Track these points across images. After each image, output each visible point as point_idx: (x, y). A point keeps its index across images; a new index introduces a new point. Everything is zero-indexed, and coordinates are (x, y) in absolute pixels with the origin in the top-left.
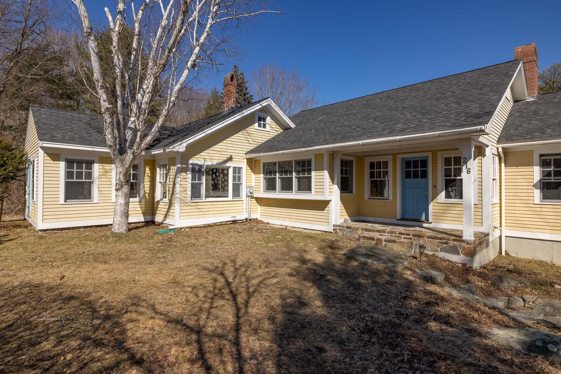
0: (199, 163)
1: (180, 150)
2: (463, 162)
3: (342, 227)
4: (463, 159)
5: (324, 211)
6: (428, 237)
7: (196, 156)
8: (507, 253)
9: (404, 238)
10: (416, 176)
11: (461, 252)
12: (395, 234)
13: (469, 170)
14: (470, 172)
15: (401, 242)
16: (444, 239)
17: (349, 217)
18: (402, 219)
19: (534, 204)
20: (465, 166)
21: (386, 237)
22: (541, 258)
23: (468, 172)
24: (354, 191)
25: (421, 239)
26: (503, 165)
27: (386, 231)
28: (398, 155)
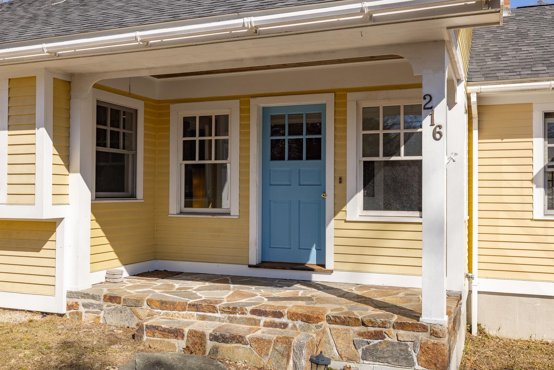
2: (425, 108)
3: (93, 297)
4: (425, 98)
5: (42, 253)
6: (330, 320)
8: (481, 331)
9: (266, 325)
10: (296, 155)
11: (415, 360)
12: (243, 313)
13: (438, 129)
14: (441, 136)
15: (258, 340)
16: (372, 322)
17: (124, 264)
18: (263, 264)
19: (532, 220)
20: (429, 118)
21: (217, 324)
22: (545, 336)
23: (437, 135)
24: (140, 193)
25: (313, 326)
26: (475, 133)
27: (217, 306)
28: (253, 101)
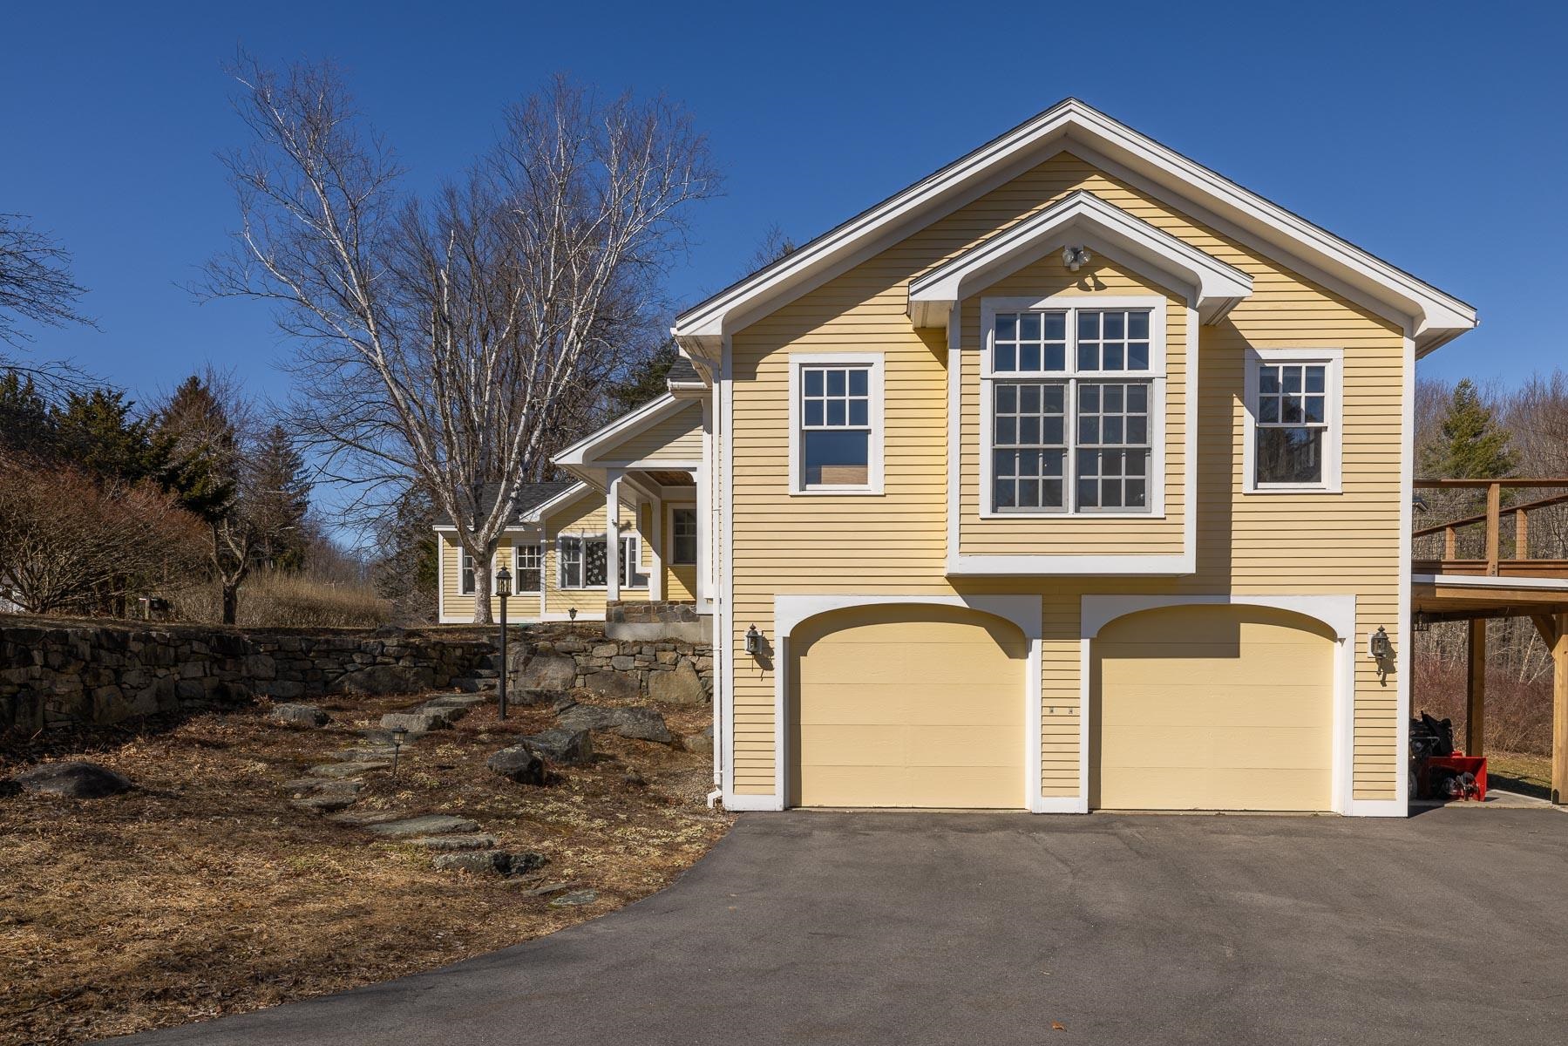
0: (574, 535)
1: (534, 520)
7: (569, 527)
